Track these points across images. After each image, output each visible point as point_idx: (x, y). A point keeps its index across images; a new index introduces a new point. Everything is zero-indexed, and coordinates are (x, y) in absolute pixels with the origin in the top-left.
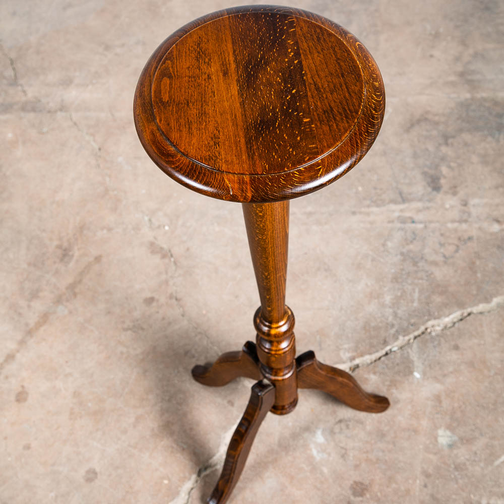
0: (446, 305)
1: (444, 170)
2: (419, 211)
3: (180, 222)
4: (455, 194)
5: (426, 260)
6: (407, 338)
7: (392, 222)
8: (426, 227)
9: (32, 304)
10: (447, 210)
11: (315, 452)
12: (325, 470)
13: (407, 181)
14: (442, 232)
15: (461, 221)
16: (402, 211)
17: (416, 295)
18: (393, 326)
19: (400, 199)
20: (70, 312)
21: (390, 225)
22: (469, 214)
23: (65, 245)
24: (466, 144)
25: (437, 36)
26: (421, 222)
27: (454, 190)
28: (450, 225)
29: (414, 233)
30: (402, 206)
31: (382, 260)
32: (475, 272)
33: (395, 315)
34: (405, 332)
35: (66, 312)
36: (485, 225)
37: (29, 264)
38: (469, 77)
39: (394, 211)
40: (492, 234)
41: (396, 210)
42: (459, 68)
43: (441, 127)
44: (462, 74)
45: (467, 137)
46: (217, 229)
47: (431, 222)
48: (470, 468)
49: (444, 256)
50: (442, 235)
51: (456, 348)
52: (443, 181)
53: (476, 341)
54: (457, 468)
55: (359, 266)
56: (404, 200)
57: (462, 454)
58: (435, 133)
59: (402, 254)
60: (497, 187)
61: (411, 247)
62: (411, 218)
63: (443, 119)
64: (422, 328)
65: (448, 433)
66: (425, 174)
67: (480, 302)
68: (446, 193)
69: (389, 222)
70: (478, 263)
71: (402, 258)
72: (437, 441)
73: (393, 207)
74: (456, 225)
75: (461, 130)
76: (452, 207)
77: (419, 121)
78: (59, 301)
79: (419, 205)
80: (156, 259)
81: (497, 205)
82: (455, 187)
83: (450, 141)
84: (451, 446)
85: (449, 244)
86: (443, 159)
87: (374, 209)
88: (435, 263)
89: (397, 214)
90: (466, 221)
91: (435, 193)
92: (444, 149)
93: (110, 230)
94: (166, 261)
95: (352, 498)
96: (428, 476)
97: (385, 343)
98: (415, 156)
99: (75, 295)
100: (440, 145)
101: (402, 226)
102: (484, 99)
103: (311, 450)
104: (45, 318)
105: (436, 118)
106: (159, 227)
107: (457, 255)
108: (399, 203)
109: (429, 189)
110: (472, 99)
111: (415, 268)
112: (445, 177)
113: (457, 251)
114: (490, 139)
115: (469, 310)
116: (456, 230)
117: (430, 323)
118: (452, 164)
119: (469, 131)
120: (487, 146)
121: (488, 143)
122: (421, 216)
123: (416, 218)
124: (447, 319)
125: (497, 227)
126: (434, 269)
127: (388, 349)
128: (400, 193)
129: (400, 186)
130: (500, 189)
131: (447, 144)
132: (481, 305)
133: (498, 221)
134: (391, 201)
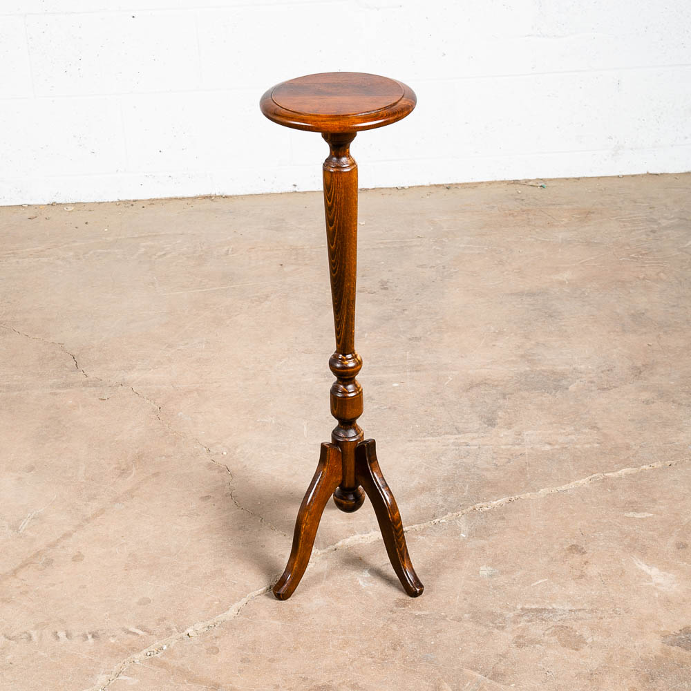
0: (494, 494)
1: (500, 413)
2: (473, 439)
3: (239, 450)
4: (509, 428)
5: (478, 468)
6: (455, 514)
7: (448, 445)
8: (479, 448)
9: (90, 503)
10: (502, 438)
11: (361, 583)
12: (370, 593)
13: (464, 421)
14: (495, 451)
15: (514, 444)
16: (457, 439)
17: (467, 488)
18: (442, 507)
19: (455, 431)
20: (127, 507)
21: (444, 447)
22: (523, 440)
23: (123, 467)
24: (523, 398)
25: (500, 333)
26: (476, 446)
27: (509, 425)
28: (502, 447)
29: (467, 452)
30: (457, 436)
31: (436, 469)
32: (526, 474)
33: (445, 500)
34: (453, 510)
35: (123, 507)
36: (538, 446)
38: (529, 358)
39: (449, 439)
40: (543, 452)
41: (452, 439)
42: (521, 352)
43: (500, 388)
44: (523, 356)
45: (525, 394)
46: (275, 454)
47: (484, 445)
48: (508, 588)
49: (497, 465)
50: (494, 453)
51: (503, 519)
52: (498, 421)
53: (522, 514)
54: (495, 588)
55: (413, 472)
56: (459, 433)
57: (501, 580)
58: (493, 391)
59: (455, 464)
60: (551, 424)
61: (464, 460)
62: (466, 443)
63: (502, 383)
64: (471, 508)
65: (489, 568)
66: (481, 417)
67: (528, 491)
68: (501, 428)
70: (528, 469)
71: (455, 467)
72: (479, 574)
73: (449, 436)
74: (509, 446)
75: (519, 390)
76: (506, 436)
77: (478, 385)
78: (116, 500)
79: (475, 435)
80: (215, 473)
81: (550, 434)
82: (511, 424)
83: (507, 397)
84: (491, 576)
85: (501, 458)
86: (499, 407)
87: (430, 438)
88: (487, 470)
89: (453, 441)
90: (519, 444)
91: (490, 427)
92: (501, 401)
93: (168, 456)
94: (224, 474)
95: (395, 608)
96: (467, 593)
97: (434, 516)
98: (472, 406)
99: (133, 497)
100: (498, 399)
101: (457, 448)
102: (544, 371)
103: (358, 582)
104: (102, 511)
105: (496, 383)
106: (217, 454)
107: (508, 464)
108: (455, 434)
109: (486, 426)
110: (532, 371)
111: (467, 473)
112: (501, 418)
113: (509, 462)
114: (546, 394)
115: (517, 497)
116: (509, 450)
117: (478, 505)
118: (509, 410)
119: (527, 390)
120: (544, 399)
121: (545, 397)
122: (475, 442)
123: (470, 443)
124: (495, 503)
125: (548, 447)
126: (485, 473)
127: (436, 521)
128: (456, 428)
129: (456, 424)
130: (555, 425)
131: (505, 398)
132: (528, 494)
133: (550, 444)
134: (447, 433)
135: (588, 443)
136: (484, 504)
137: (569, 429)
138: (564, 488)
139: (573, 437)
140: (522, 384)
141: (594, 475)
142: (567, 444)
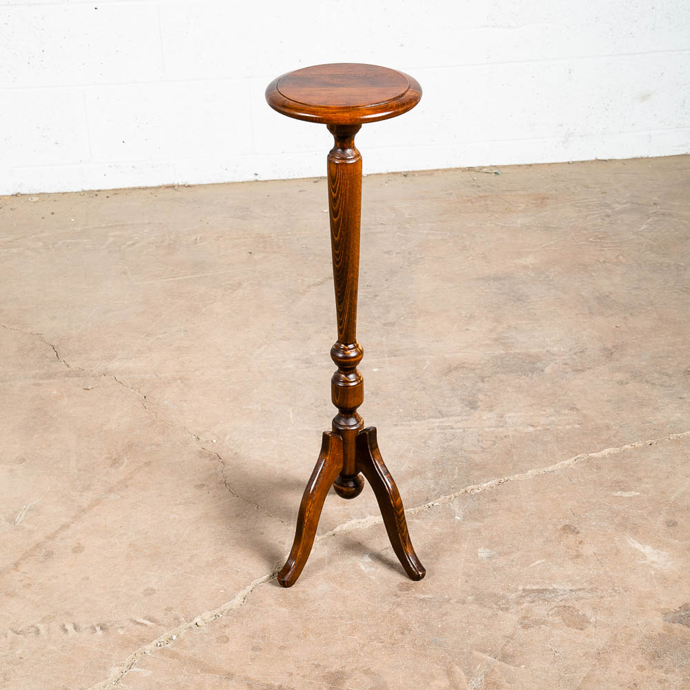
0: (484, 476)
1: (481, 396)
2: (458, 422)
3: (228, 438)
4: (491, 411)
5: (465, 451)
6: (448, 497)
7: (433, 429)
8: (464, 431)
9: (84, 494)
10: (484, 420)
11: (363, 568)
12: (373, 578)
13: (446, 404)
14: (480, 433)
15: (497, 427)
16: (441, 422)
17: (457, 471)
18: (434, 490)
19: (439, 415)
20: (122, 497)
21: (430, 431)
22: (505, 423)
23: (115, 456)
24: (501, 381)
25: (472, 317)
26: (461, 429)
27: (491, 408)
28: (487, 429)
29: (453, 435)
30: (442, 420)
31: (423, 452)
32: (512, 456)
33: (437, 483)
34: (446, 493)
35: (119, 497)
36: (521, 428)
37: (79, 470)
38: (503, 341)
39: (433, 423)
40: (526, 433)
41: (436, 422)
42: (494, 335)
43: (477, 371)
44: (496, 340)
45: (503, 377)
46: (263, 440)
47: (470, 428)
48: (508, 569)
49: (483, 448)
50: (479, 435)
51: (495, 500)
52: (480, 403)
53: (513, 496)
54: (495, 570)
55: (401, 456)
56: (443, 417)
57: (500, 562)
58: (471, 375)
59: (442, 448)
60: (531, 406)
61: (450, 443)
62: (450, 426)
63: (479, 367)
64: (463, 490)
65: (487, 550)
66: (463, 400)
67: (516, 473)
68: (483, 410)
69: (429, 429)
70: (513, 450)
71: (442, 450)
72: (477, 556)
73: (434, 420)
74: (493, 429)
75: (496, 373)
76: (489, 418)
77: (456, 369)
78: (111, 490)
79: (459, 418)
80: (207, 461)
81: (531, 416)
82: (492, 407)
83: (485, 380)
84: (490, 558)
85: (487, 441)
86: (479, 390)
87: (415, 422)
88: (475, 453)
89: (437, 424)
90: (502, 427)
91: (473, 411)
92: (480, 385)
93: (158, 445)
94: (216, 461)
95: (399, 592)
96: (468, 575)
97: (427, 500)
98: (453, 389)
99: (127, 486)
100: (477, 382)
101: (443, 431)
102: (519, 354)
103: (359, 566)
104: (98, 502)
105: (473, 366)
106: (207, 442)
107: (494, 446)
108: (439, 418)
109: (468, 409)
110: (506, 354)
111: (455, 456)
112: (482, 401)
113: (494, 444)
114: (523, 377)
115: (506, 478)
116: (493, 432)
117: (469, 488)
118: (489, 393)
119: (504, 373)
120: (521, 381)
121: (522, 380)
122: (459, 425)
123: (455, 426)
124: (485, 485)
125: (531, 429)
126: (473, 456)
127: (430, 504)
128: (439, 412)
129: (439, 408)
130: (534, 407)
131: (483, 381)
132: (517, 475)
133: (533, 426)
134: (431, 417)
135: (568, 424)
136: (475, 487)
137: (550, 410)
138: (550, 469)
139: (553, 418)
140: (498, 367)
141: (579, 456)
142: (548, 425)
